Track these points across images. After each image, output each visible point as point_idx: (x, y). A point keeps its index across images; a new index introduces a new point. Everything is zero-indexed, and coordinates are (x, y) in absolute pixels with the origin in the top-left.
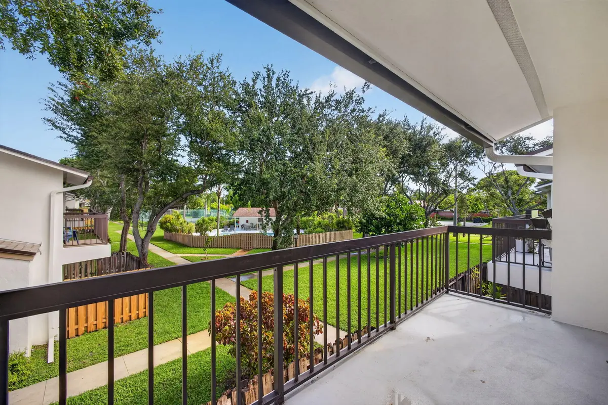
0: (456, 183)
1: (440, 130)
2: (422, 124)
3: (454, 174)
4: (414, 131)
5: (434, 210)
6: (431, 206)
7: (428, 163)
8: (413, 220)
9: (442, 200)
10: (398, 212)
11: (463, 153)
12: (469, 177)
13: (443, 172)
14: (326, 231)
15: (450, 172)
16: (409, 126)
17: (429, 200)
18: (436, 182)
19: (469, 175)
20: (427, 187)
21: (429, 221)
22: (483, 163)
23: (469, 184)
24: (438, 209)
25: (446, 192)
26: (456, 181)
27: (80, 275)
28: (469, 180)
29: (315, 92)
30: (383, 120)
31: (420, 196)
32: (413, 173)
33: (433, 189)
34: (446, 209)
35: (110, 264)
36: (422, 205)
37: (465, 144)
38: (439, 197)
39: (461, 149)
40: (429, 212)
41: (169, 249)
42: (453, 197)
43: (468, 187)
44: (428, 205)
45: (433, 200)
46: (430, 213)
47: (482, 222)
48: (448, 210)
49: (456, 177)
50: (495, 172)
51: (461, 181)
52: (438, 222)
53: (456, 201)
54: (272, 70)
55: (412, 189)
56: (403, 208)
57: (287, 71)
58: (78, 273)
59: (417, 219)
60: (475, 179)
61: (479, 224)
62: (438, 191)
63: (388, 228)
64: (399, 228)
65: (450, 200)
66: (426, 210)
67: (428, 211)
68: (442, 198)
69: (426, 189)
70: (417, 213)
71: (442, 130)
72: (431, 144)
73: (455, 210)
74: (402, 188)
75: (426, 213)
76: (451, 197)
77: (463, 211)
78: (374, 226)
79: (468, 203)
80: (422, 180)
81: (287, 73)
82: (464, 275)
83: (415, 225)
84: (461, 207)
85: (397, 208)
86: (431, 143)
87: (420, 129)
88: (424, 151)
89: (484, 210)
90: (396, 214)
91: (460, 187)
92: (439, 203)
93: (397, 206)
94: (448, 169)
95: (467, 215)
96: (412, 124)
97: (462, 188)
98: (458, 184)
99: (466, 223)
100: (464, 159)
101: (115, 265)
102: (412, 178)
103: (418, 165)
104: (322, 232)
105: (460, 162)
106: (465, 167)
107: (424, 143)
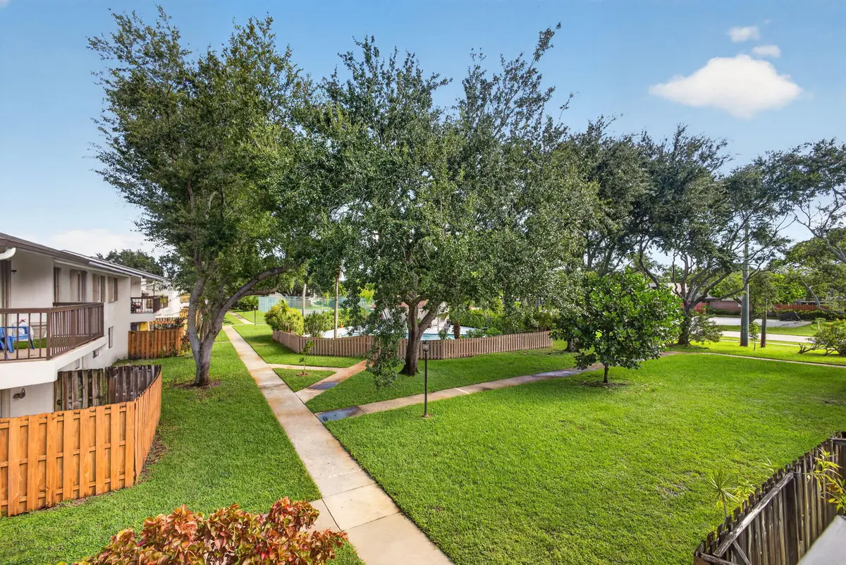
0: (745, 251)
1: (714, 149)
2: (677, 140)
3: (742, 233)
4: (661, 156)
5: (702, 299)
6: (696, 293)
7: (688, 213)
8: (658, 318)
9: (717, 282)
10: (627, 302)
11: (763, 194)
12: (775, 239)
13: (720, 230)
14: (504, 333)
15: (735, 230)
16: (651, 148)
17: (692, 281)
18: (706, 249)
19: (774, 235)
20: (688, 256)
21: (693, 319)
22: (807, 211)
23: (775, 251)
24: (709, 297)
25: (727, 267)
26: (747, 246)
27: (81, 399)
28: (776, 244)
29: (451, 80)
30: (599, 135)
31: (675, 276)
32: (659, 233)
33: (699, 262)
34: (726, 297)
35: (128, 383)
36: (679, 290)
37: (768, 177)
38: (710, 276)
39: (760, 186)
40: (692, 301)
41: (265, 356)
42: (741, 276)
43: (771, 257)
44: (690, 291)
45: (698, 280)
46: (694, 303)
47: (797, 320)
48: (729, 299)
49: (746, 239)
50: (834, 227)
51: (758, 247)
52: (710, 320)
53: (747, 282)
54: (375, 48)
55: (660, 263)
56: (636, 296)
57: (409, 55)
58: (77, 397)
59: (665, 316)
60: (789, 241)
61: (793, 322)
62: (709, 265)
63: (608, 332)
64: (627, 332)
65: (735, 282)
66: (687, 298)
67: (690, 299)
68: (718, 278)
69: (686, 263)
70: (666, 304)
71: (718, 148)
72: (696, 177)
73: (745, 299)
74: (640, 261)
75: (685, 303)
76: (736, 277)
77: (760, 301)
78: (579, 328)
79: (773, 285)
80: (678, 247)
81: (410, 58)
82: (790, 475)
83: (662, 329)
84: (755, 294)
85: (623, 296)
86: (694, 174)
87: (672, 150)
88: (681, 190)
89: (801, 298)
90: (622, 308)
91: (756, 257)
92: (712, 287)
93: (624, 292)
94: (731, 224)
95: (769, 308)
96: (657, 142)
97: (759, 258)
98: (750, 252)
99: (767, 320)
100: (764, 206)
101: (136, 385)
102: (656, 242)
103: (669, 219)
104: (498, 334)
105: (756, 211)
106: (767, 219)
107: (681, 176)
